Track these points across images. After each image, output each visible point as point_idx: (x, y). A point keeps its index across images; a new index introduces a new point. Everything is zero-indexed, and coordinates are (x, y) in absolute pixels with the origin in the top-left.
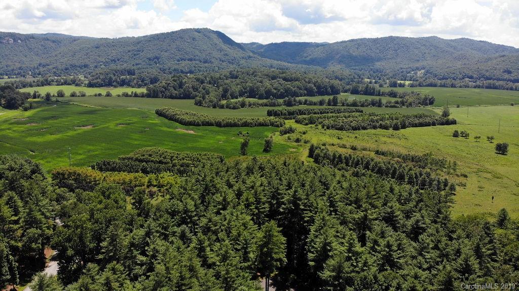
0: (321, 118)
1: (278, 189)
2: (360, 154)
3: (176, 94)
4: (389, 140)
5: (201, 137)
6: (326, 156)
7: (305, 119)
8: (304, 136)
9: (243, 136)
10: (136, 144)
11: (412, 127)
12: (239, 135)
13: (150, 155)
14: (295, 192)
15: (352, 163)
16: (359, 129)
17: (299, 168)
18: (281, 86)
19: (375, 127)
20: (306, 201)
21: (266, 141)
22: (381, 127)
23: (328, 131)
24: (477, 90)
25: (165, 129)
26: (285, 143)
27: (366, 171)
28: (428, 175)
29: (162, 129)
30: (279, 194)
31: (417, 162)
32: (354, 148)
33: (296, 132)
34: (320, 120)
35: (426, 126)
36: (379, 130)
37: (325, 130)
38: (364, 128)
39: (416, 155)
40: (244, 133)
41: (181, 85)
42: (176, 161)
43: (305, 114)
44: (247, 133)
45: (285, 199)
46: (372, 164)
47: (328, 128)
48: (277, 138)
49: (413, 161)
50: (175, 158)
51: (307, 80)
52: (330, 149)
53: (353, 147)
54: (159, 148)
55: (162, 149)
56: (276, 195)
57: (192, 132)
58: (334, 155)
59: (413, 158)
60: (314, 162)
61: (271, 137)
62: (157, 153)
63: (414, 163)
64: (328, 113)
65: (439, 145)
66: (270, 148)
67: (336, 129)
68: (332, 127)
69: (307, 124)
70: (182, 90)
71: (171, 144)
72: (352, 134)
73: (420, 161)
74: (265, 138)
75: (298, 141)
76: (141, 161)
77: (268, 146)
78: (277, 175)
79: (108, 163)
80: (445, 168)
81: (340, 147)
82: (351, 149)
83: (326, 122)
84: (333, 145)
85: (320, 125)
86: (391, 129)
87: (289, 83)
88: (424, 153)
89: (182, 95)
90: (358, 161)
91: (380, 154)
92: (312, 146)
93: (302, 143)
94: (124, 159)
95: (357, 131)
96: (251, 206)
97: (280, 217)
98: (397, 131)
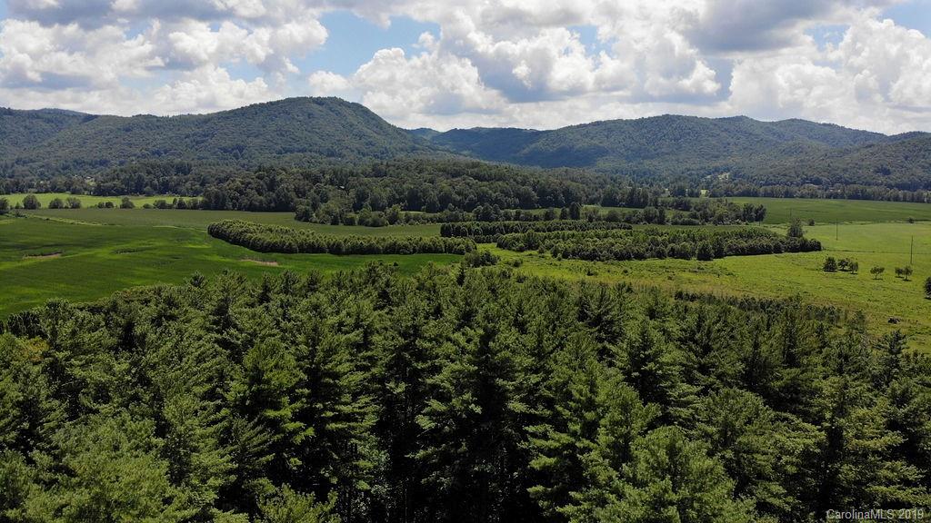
0: (549, 238)
3: (261, 201)
4: (694, 277)
7: (518, 240)
8: (515, 269)
11: (737, 255)
16: (629, 258)
18: (471, 187)
19: (660, 255)
22: (674, 254)
23: (565, 261)
24: (833, 201)
25: (216, 258)
29: (209, 258)
33: (498, 262)
34: (547, 242)
36: (669, 260)
37: (559, 260)
38: (640, 257)
39: (769, 300)
41: (272, 186)
43: (516, 231)
44: (396, 265)
47: (565, 256)
51: (519, 179)
57: (273, 264)
64: (563, 229)
67: (583, 258)
68: (574, 254)
69: (521, 250)
70: (274, 195)
72: (616, 267)
83: (561, 245)
85: (549, 252)
86: (694, 258)
87: (485, 183)
89: (273, 205)
95: (627, 262)
97: (421, 453)
98: (709, 262)
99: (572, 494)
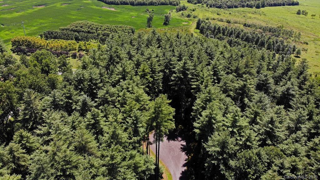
1: (170, 60)
2: (232, 26)
4: (253, 16)
5: (119, 13)
6: (209, 28)
8: (193, 12)
9: (150, 12)
10: (74, 19)
11: (269, 6)
12: (146, 12)
13: (81, 27)
14: (185, 63)
15: (228, 33)
16: (232, 8)
17: (189, 40)
19: (243, 6)
20: (193, 71)
21: (165, 16)
22: (248, 6)
23: (211, 9)
25: (94, 7)
26: (179, 18)
27: (238, 40)
28: (282, 42)
29: (92, 7)
30: (171, 65)
31: (273, 32)
32: (229, 22)
33: (188, 9)
34: (205, 1)
35: (278, 5)
36: (246, 8)
37: (209, 8)
38: (236, 7)
39: (273, 27)
40: (150, 10)
42: (100, 32)
44: (153, 10)
45: (176, 68)
46: (242, 34)
47: (211, 7)
48: (174, 14)
49: (270, 32)
50: (99, 29)
52: (212, 22)
53: (228, 20)
54: (88, 22)
55: (90, 22)
56: (168, 65)
57: (113, 9)
58: (215, 28)
59: (270, 29)
60: (200, 32)
61: (170, 13)
62: (87, 25)
63: (271, 33)
65: (287, 20)
66: (169, 22)
67: (217, 7)
68: (214, 6)
69: (195, 4)
71: (98, 18)
72: (227, 11)
73: (275, 32)
74: (165, 14)
75: (189, 16)
76: (75, 31)
77: (167, 21)
78: (171, 47)
79: (52, 33)
80: (293, 37)
81: (219, 21)
82: (227, 22)
83: (210, 2)
84: (214, 19)
85: (205, 4)
86: (254, 8)
88: (277, 26)
90: (232, 31)
91: (247, 26)
92: (199, 20)
93: (192, 18)
94: (63, 30)
95: (231, 9)
96: (147, 76)
97: (171, 83)
98: (259, 9)
99: (197, 93)
